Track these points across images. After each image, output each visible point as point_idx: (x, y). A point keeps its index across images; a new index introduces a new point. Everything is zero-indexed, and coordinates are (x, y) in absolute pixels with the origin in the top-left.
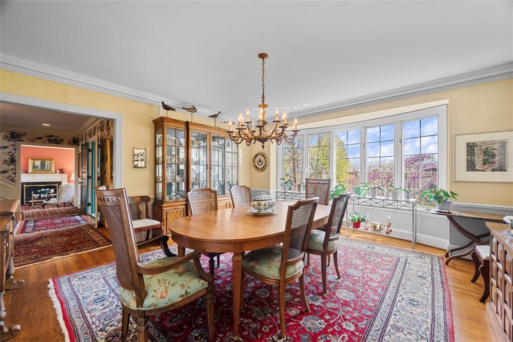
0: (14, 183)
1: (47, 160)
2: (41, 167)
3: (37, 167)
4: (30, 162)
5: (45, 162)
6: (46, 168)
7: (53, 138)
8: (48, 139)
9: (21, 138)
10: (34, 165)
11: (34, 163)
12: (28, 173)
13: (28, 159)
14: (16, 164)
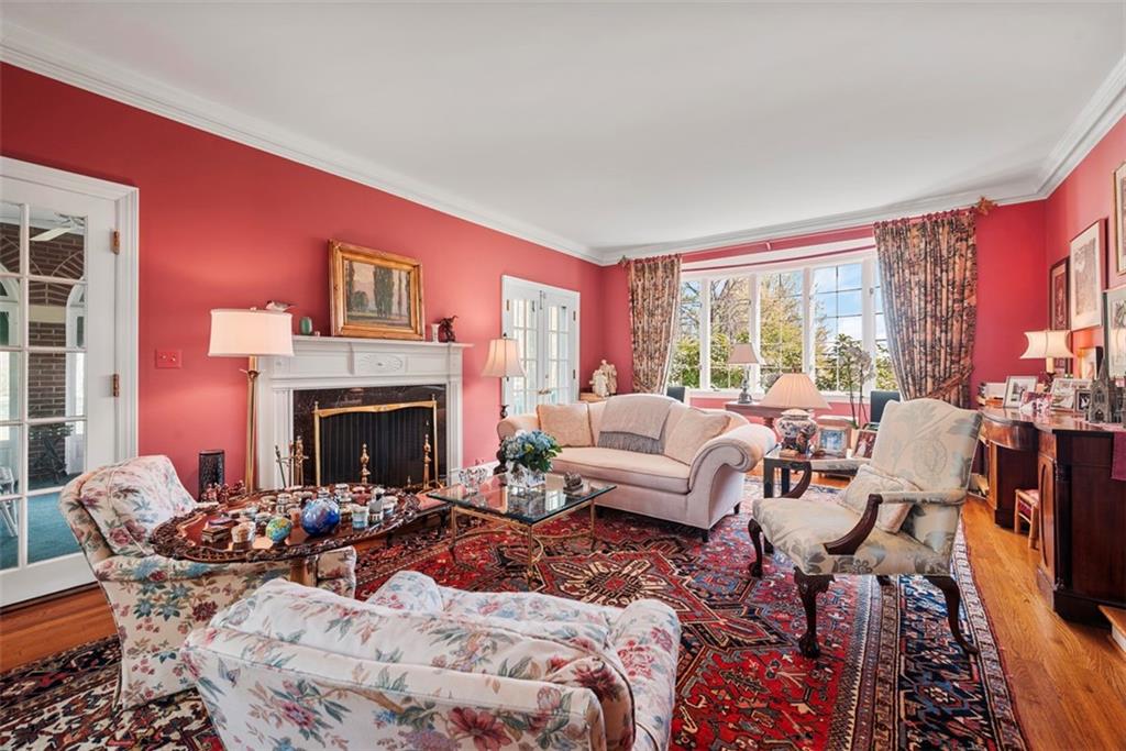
2: (378, 304)
3: (361, 300)
5: (389, 273)
6: (395, 307)
10: (350, 285)
11: (352, 272)
12: (330, 334)
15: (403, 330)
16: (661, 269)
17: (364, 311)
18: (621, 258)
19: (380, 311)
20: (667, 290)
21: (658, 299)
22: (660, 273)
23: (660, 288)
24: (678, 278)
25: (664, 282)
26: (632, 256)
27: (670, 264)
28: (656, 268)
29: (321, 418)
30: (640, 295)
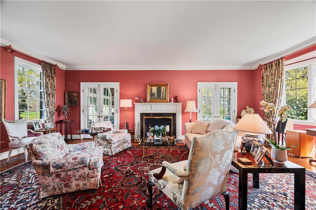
1: (163, 85)
2: (158, 95)
4: (148, 89)
5: (161, 88)
6: (162, 95)
10: (151, 92)
11: (152, 89)
13: (146, 85)
15: (164, 100)
16: (274, 66)
17: (154, 97)
18: (258, 65)
19: (158, 97)
20: (276, 74)
21: (272, 80)
22: (274, 68)
23: (274, 74)
24: (282, 68)
25: (275, 72)
26: (263, 63)
27: (278, 63)
28: (272, 66)
29: (145, 119)
30: (265, 79)
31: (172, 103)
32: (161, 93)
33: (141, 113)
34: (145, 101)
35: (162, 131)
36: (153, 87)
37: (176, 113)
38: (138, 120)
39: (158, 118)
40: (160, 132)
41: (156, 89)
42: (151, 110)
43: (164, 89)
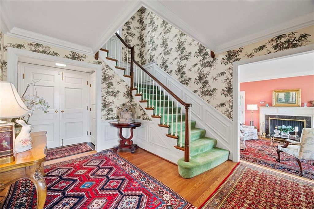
0: (231, 120)
1: (292, 91)
2: (286, 100)
3: (280, 100)
4: (274, 95)
5: (289, 93)
6: (291, 100)
7: (283, 40)
8: (275, 44)
9: (238, 57)
10: (278, 97)
11: (278, 95)
12: (272, 106)
13: (272, 91)
14: (233, 94)
15: (294, 104)
29: (270, 120)
31: (306, 107)
32: (289, 98)
33: (266, 115)
34: (271, 105)
35: (289, 130)
36: (279, 93)
37: (311, 117)
38: (262, 120)
39: (286, 120)
40: (287, 130)
41: (284, 94)
42: (278, 112)
43: (294, 94)
